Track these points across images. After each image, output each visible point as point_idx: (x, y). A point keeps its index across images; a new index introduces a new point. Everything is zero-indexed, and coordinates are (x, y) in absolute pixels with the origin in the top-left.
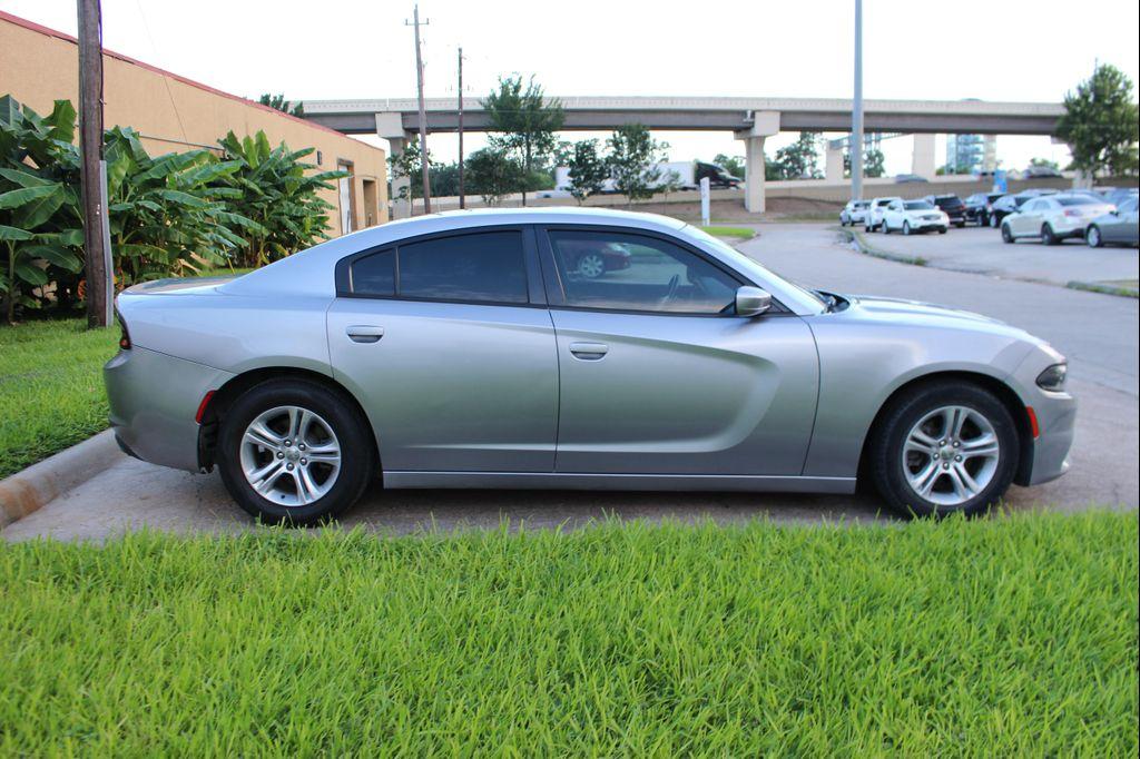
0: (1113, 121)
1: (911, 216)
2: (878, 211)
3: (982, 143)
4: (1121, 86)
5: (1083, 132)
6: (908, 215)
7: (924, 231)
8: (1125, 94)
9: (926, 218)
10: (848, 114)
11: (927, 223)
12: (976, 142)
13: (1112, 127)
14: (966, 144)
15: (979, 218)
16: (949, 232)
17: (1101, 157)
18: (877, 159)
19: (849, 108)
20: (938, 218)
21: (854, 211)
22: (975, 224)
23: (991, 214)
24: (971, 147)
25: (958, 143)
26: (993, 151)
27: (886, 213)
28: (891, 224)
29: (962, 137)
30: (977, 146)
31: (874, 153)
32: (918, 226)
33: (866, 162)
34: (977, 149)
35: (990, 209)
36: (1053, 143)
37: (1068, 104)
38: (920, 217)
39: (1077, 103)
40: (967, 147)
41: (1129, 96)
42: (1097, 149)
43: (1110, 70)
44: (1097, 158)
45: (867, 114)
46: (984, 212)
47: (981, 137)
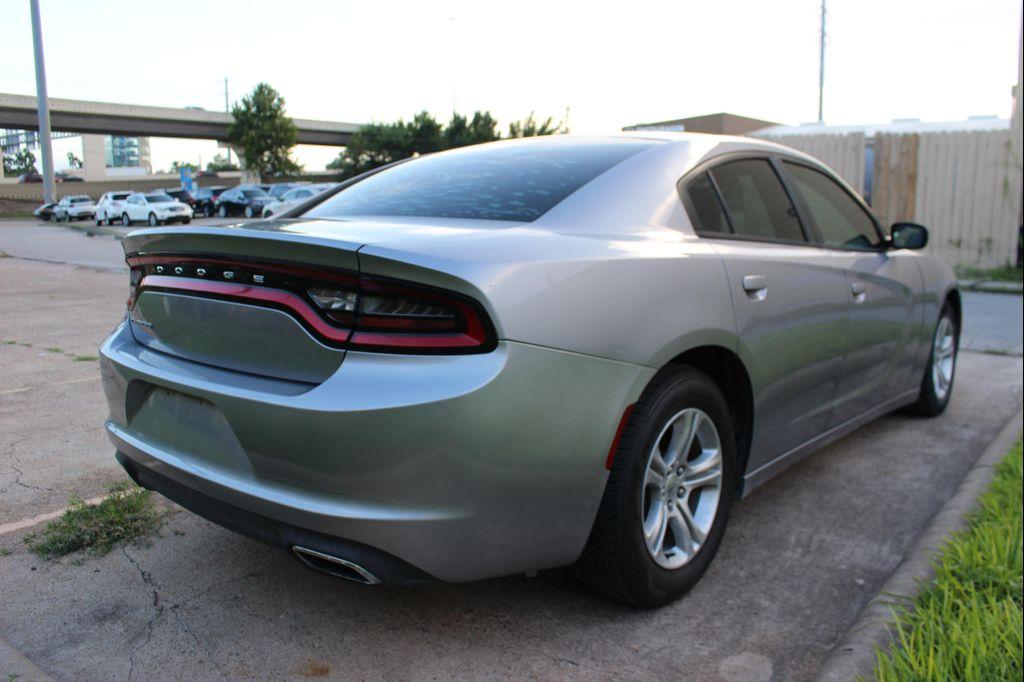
0: (274, 128)
1: (157, 208)
2: (114, 204)
3: (135, 146)
4: (276, 101)
5: (253, 138)
6: (152, 207)
7: (170, 221)
8: (279, 108)
9: (172, 209)
10: (33, 112)
11: (173, 214)
12: (131, 145)
13: (274, 134)
14: (122, 147)
15: (206, 209)
16: (192, 221)
17: (266, 159)
18: (28, 160)
19: (34, 105)
20: (183, 209)
21: (72, 206)
22: (202, 215)
23: (219, 206)
24: (127, 150)
25: (114, 147)
26: (147, 154)
27: (124, 205)
28: (133, 217)
29: (118, 140)
30: (131, 149)
31: (24, 154)
32: (165, 217)
33: (15, 162)
34: (133, 152)
35: (217, 202)
36: (220, 146)
37: (237, 113)
38: (166, 209)
39: (244, 114)
40: (122, 151)
41: (283, 109)
42: (261, 152)
43: (266, 87)
44: (262, 160)
45: (53, 113)
46: (210, 204)
47: (135, 141)
